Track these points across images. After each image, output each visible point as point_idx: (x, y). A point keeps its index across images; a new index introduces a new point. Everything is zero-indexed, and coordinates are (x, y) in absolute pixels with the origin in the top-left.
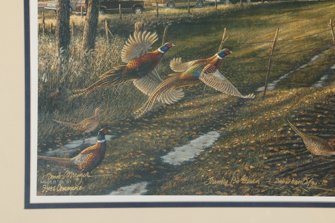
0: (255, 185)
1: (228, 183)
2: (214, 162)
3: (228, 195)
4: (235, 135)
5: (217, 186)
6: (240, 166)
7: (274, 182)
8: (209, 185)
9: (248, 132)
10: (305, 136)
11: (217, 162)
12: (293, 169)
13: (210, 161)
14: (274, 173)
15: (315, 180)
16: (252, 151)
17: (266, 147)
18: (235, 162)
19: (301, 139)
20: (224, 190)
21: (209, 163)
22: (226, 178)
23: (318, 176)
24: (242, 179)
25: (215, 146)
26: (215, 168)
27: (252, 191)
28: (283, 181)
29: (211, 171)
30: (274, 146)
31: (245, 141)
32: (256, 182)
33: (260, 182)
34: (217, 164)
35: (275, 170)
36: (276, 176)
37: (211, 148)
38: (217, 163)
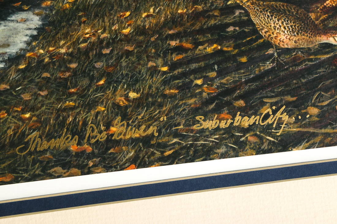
0: (146, 141)
1: (78, 145)
2: (35, 93)
3: (83, 174)
4: (80, 17)
5: (51, 154)
6: (103, 95)
7: (192, 128)
8: (30, 153)
9: (113, 7)
10: (252, 4)
11: (43, 91)
12: (233, 90)
13: (24, 90)
14: (191, 105)
15: (291, 110)
16: (128, 53)
17: (161, 40)
18: (90, 86)
19: (243, 11)
20: (70, 162)
21: (22, 96)
22: (72, 131)
23: (294, 99)
24: (113, 129)
25: (32, 49)
26: (40, 108)
27: (141, 155)
28: (214, 122)
29: (30, 118)
30: (182, 37)
31: (107, 31)
32: (150, 131)
33: (159, 131)
34: (42, 96)
35: (192, 97)
36: (196, 111)
37: (23, 56)
38: (42, 93)
